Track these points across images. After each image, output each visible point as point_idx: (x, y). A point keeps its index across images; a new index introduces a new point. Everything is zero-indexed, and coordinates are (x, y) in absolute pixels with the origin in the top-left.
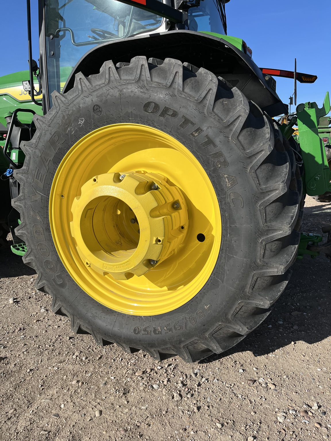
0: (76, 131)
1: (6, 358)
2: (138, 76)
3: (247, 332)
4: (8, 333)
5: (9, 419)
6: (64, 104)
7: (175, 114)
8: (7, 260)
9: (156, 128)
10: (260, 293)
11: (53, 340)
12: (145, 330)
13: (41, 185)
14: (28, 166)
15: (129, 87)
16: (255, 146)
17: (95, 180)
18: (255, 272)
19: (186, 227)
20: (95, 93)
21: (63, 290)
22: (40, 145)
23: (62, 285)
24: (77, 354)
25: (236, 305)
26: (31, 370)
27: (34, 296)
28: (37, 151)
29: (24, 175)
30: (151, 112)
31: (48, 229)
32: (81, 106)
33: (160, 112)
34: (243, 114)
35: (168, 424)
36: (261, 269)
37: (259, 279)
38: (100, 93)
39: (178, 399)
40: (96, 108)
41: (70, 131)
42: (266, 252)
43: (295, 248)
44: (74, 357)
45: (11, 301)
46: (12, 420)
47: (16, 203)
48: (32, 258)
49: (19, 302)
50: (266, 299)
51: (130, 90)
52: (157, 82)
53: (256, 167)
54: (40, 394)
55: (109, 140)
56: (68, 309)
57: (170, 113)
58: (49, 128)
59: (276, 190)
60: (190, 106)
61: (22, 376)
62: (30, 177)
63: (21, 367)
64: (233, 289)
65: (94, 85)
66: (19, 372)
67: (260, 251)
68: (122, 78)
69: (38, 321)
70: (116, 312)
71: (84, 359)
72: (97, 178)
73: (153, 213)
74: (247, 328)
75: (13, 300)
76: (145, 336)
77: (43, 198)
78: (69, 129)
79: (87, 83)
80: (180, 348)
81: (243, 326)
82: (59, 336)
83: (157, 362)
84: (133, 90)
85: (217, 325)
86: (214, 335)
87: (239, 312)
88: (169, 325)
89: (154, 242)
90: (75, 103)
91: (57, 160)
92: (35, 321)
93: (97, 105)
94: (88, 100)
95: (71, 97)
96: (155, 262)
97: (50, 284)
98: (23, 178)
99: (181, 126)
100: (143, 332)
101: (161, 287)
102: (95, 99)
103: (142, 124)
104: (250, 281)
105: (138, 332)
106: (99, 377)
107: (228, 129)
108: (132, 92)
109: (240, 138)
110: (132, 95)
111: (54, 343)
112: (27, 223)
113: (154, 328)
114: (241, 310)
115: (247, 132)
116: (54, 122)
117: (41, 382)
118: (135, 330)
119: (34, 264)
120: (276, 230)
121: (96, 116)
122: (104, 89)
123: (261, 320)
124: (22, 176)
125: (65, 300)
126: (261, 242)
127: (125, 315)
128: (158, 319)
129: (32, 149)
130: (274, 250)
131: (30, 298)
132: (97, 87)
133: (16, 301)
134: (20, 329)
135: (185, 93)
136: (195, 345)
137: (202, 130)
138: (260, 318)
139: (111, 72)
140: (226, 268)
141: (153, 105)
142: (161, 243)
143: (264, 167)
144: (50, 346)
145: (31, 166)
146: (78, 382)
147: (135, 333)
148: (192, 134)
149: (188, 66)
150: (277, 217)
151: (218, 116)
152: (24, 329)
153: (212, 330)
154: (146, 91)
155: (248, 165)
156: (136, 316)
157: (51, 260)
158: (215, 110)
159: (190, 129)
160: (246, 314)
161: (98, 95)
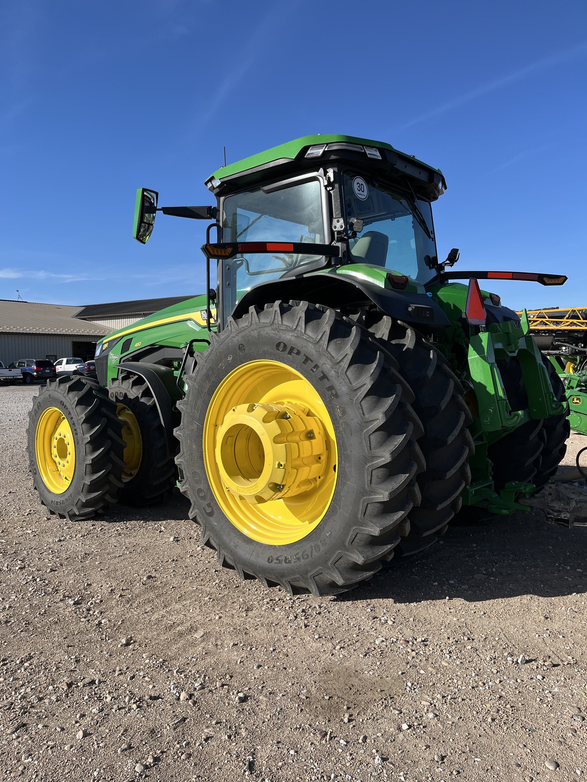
0: (226, 367)
1: (156, 577)
2: (272, 320)
3: (363, 561)
4: (162, 562)
5: (146, 613)
6: (218, 343)
7: (298, 353)
8: (179, 504)
9: (286, 364)
10: (372, 520)
11: (200, 571)
12: (277, 559)
13: (197, 415)
14: (188, 398)
15: (266, 329)
16: (360, 380)
17: (234, 410)
18: (364, 498)
19: (323, 458)
20: (240, 335)
21: (211, 519)
22: (198, 378)
23: (211, 514)
24: (217, 581)
25: (351, 533)
26: (173, 587)
27: (195, 537)
28: (195, 384)
29: (185, 406)
30: (282, 351)
31: (201, 457)
32: (230, 345)
33: (288, 350)
34: (349, 353)
35: (273, 631)
36: (370, 495)
37: (369, 505)
38: (244, 334)
39: (292, 618)
40: (241, 347)
41: (222, 367)
42: (373, 478)
43: (406, 476)
44: (214, 583)
45: (172, 539)
46: (148, 614)
47: (177, 432)
48: (187, 486)
49: (179, 540)
50: (376, 526)
51: (265, 332)
52: (286, 326)
53: (361, 399)
54: (176, 603)
55: (255, 373)
56: (215, 539)
57: (295, 351)
58: (206, 364)
59: (377, 419)
60: (309, 346)
61: (165, 590)
62: (189, 408)
63: (166, 585)
64: (348, 515)
65: (240, 327)
66: (163, 588)
67: (367, 478)
68: (261, 321)
69: (192, 556)
70: (254, 541)
71: (222, 585)
72: (236, 408)
73: (276, 440)
74: (363, 557)
75: (174, 539)
76: (276, 565)
77: (199, 428)
78: (220, 365)
79: (236, 326)
80: (307, 579)
81: (359, 555)
82: (207, 568)
83: (288, 595)
84: (268, 331)
85: (337, 553)
86: (336, 564)
87: (355, 540)
88: (298, 554)
89: (277, 466)
90: (225, 342)
91: (211, 392)
92: (188, 556)
93: (242, 344)
94: (235, 339)
95: (223, 337)
96: (282, 487)
97: (201, 513)
98: (184, 408)
99: (303, 362)
100: (275, 561)
101: (303, 521)
102: (240, 339)
103: (275, 360)
104: (361, 508)
105: (272, 561)
106: (230, 598)
107: (338, 366)
108: (267, 333)
109: (347, 373)
110: (267, 336)
111: (200, 573)
112: (185, 452)
113: (285, 557)
114: (356, 538)
115: (354, 368)
116: (210, 358)
117: (179, 595)
118: (269, 559)
119: (189, 492)
120: (379, 457)
121: (241, 354)
122: (247, 330)
123: (380, 552)
124: (183, 407)
125: (212, 529)
126: (368, 469)
127: (262, 544)
128: (289, 548)
129: (192, 382)
130: (380, 477)
131: (190, 538)
132: (243, 329)
133: (177, 540)
134: (173, 560)
135: (307, 335)
136: (321, 576)
137: (318, 367)
138: (380, 549)
139: (253, 316)
140: (342, 494)
141: (282, 345)
142: (282, 467)
143: (368, 398)
144: (196, 574)
145: (190, 398)
146: (210, 599)
147: (269, 562)
148: (312, 370)
149: (320, 307)
150: (381, 445)
151: (330, 354)
152: (177, 561)
153: (333, 559)
154: (277, 333)
155: (354, 397)
156: (271, 546)
157: (202, 488)
158: (328, 349)
159: (310, 365)
160: (363, 542)
161: (243, 336)
